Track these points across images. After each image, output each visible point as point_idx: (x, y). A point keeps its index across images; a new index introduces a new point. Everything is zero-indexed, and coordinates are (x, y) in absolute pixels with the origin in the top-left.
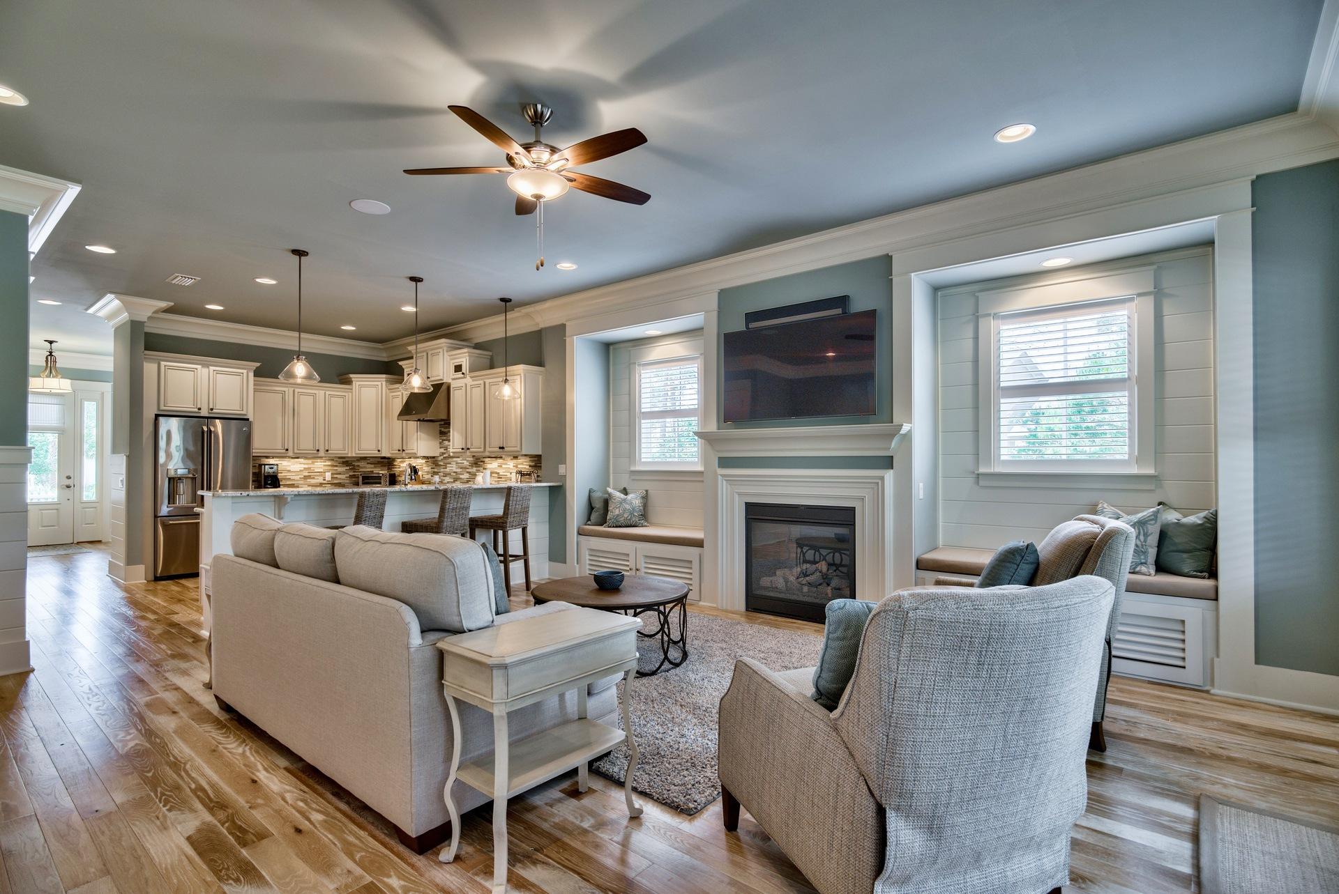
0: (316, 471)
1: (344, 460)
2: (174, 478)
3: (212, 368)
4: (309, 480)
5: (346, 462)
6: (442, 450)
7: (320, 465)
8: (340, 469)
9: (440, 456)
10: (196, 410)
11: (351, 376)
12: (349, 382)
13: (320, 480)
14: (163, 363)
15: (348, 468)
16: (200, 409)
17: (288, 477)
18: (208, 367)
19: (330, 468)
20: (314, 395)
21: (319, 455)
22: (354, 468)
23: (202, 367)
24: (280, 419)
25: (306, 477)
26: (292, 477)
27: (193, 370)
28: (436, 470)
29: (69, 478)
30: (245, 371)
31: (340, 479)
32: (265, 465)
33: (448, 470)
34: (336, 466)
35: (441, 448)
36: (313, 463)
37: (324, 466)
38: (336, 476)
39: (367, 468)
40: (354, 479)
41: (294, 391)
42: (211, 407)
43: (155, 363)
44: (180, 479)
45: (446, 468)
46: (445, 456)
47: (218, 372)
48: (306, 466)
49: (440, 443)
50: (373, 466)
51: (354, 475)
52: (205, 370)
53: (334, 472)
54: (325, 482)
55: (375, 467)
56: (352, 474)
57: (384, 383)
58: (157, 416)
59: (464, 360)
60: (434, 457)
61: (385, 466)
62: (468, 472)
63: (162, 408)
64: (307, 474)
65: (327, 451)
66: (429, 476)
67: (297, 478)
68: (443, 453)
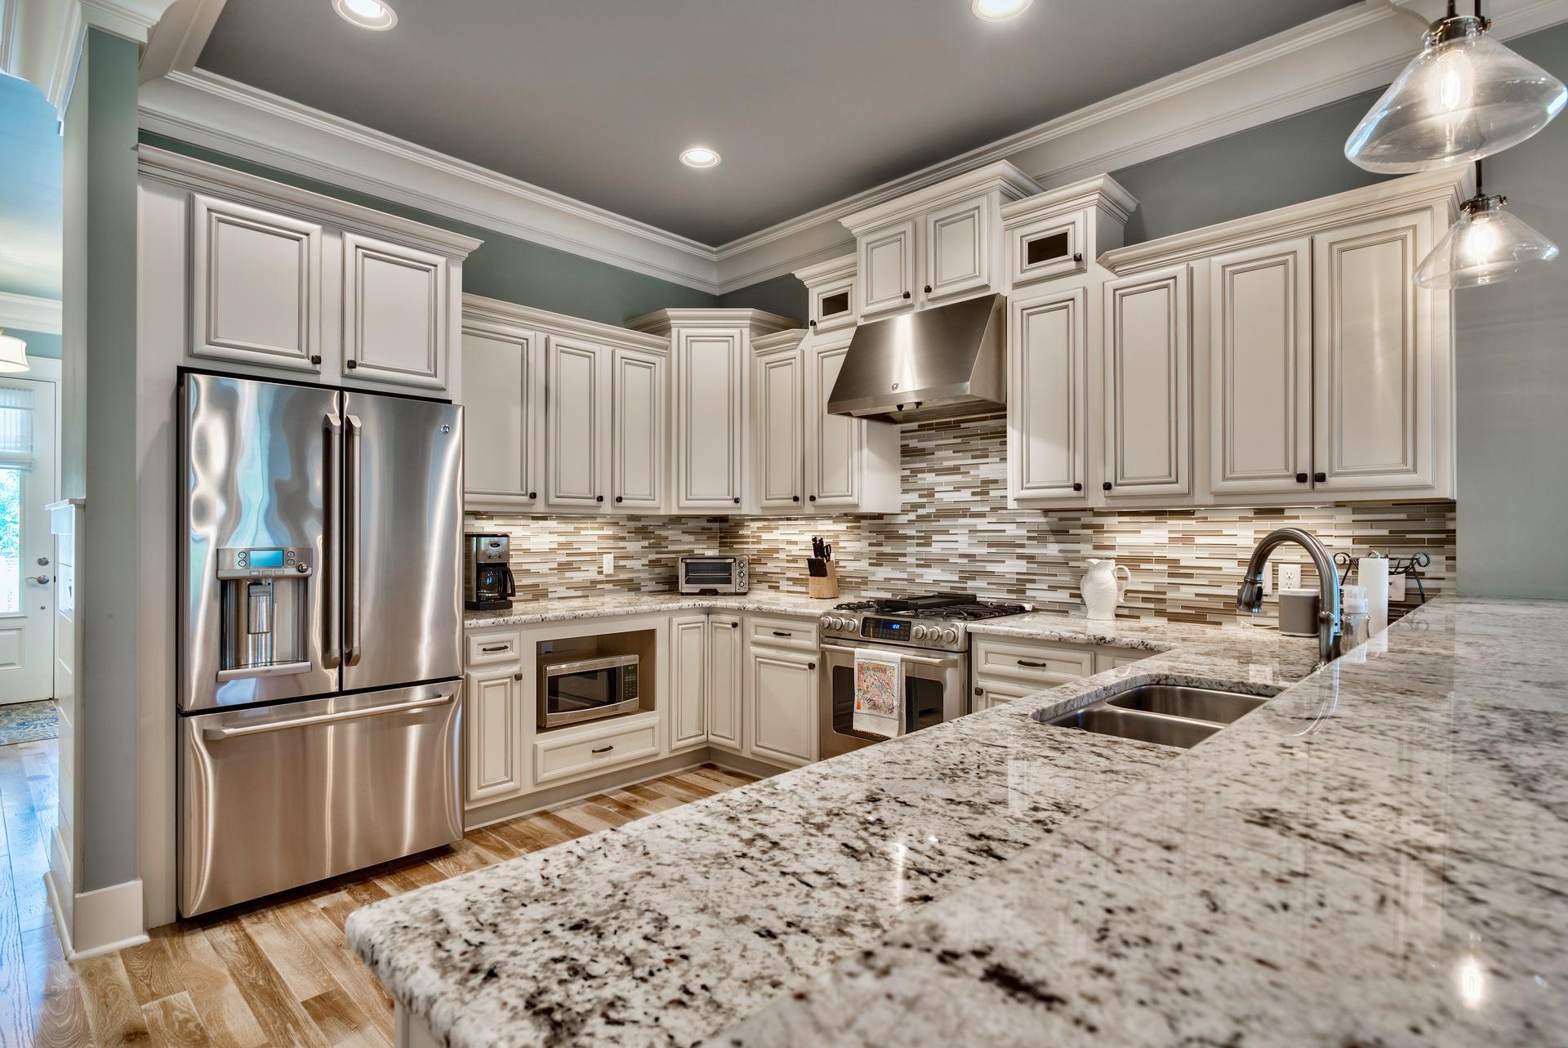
0: (583, 550)
1: (639, 524)
2: (237, 581)
3: (352, 239)
4: (568, 574)
5: (642, 527)
6: (913, 498)
7: (591, 537)
8: (634, 546)
9: (904, 512)
10: (306, 363)
11: (671, 312)
12: (660, 328)
13: (591, 574)
14: (203, 201)
15: (646, 543)
16: (317, 360)
17: (524, 567)
18: (341, 235)
19: (611, 543)
20: (590, 356)
21: (602, 511)
22: (658, 544)
23: (325, 231)
24: (516, 412)
25: (564, 567)
26: (533, 568)
27: (297, 236)
28: (887, 549)
29: (43, 562)
30: (440, 261)
31: (632, 570)
32: (479, 536)
33: (936, 549)
34: (623, 539)
35: (905, 491)
36: (577, 531)
37: (600, 537)
38: (622, 563)
39: (683, 543)
40: (657, 570)
41: (547, 341)
42: (349, 356)
43: (178, 196)
44: (256, 582)
45: (929, 545)
46: (921, 512)
47: (370, 254)
48: (563, 539)
49: (904, 479)
50: (691, 538)
51: (658, 561)
52: (332, 243)
53: (620, 552)
54: (601, 578)
55: (697, 541)
56: (653, 557)
57: (746, 331)
58: (182, 372)
59: (1078, 217)
60: (880, 516)
61: (715, 538)
62: (1020, 557)
63: (202, 347)
64: (565, 559)
65: (620, 499)
66: (864, 564)
67: (544, 568)
68: (915, 507)
